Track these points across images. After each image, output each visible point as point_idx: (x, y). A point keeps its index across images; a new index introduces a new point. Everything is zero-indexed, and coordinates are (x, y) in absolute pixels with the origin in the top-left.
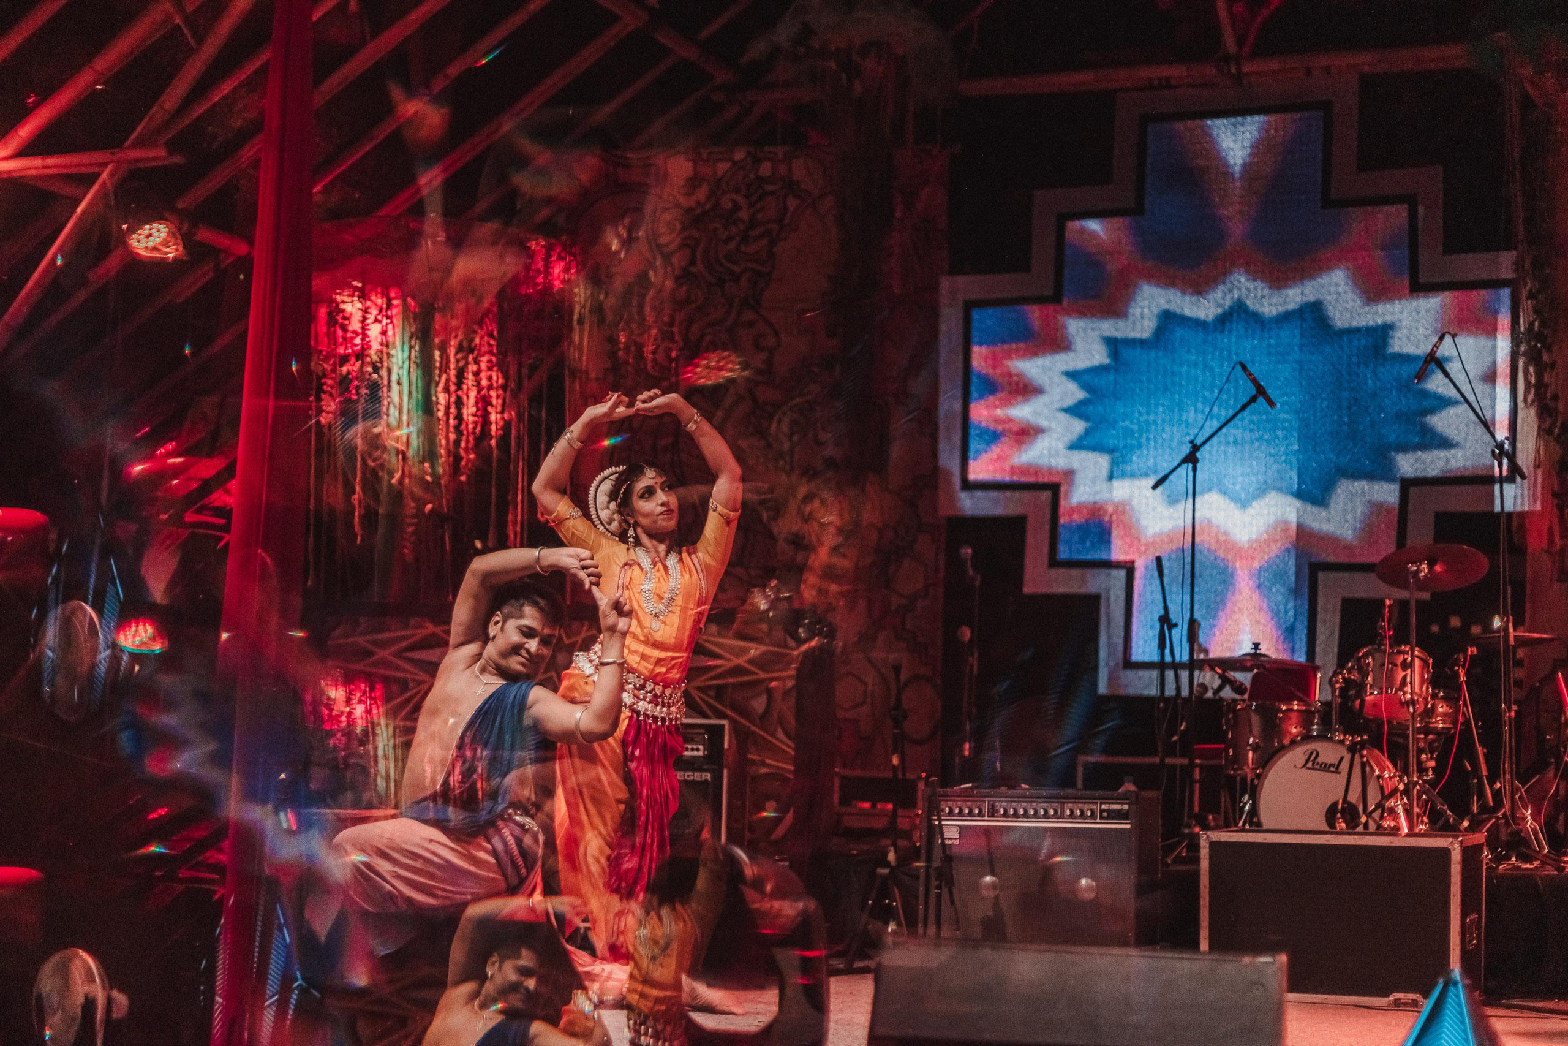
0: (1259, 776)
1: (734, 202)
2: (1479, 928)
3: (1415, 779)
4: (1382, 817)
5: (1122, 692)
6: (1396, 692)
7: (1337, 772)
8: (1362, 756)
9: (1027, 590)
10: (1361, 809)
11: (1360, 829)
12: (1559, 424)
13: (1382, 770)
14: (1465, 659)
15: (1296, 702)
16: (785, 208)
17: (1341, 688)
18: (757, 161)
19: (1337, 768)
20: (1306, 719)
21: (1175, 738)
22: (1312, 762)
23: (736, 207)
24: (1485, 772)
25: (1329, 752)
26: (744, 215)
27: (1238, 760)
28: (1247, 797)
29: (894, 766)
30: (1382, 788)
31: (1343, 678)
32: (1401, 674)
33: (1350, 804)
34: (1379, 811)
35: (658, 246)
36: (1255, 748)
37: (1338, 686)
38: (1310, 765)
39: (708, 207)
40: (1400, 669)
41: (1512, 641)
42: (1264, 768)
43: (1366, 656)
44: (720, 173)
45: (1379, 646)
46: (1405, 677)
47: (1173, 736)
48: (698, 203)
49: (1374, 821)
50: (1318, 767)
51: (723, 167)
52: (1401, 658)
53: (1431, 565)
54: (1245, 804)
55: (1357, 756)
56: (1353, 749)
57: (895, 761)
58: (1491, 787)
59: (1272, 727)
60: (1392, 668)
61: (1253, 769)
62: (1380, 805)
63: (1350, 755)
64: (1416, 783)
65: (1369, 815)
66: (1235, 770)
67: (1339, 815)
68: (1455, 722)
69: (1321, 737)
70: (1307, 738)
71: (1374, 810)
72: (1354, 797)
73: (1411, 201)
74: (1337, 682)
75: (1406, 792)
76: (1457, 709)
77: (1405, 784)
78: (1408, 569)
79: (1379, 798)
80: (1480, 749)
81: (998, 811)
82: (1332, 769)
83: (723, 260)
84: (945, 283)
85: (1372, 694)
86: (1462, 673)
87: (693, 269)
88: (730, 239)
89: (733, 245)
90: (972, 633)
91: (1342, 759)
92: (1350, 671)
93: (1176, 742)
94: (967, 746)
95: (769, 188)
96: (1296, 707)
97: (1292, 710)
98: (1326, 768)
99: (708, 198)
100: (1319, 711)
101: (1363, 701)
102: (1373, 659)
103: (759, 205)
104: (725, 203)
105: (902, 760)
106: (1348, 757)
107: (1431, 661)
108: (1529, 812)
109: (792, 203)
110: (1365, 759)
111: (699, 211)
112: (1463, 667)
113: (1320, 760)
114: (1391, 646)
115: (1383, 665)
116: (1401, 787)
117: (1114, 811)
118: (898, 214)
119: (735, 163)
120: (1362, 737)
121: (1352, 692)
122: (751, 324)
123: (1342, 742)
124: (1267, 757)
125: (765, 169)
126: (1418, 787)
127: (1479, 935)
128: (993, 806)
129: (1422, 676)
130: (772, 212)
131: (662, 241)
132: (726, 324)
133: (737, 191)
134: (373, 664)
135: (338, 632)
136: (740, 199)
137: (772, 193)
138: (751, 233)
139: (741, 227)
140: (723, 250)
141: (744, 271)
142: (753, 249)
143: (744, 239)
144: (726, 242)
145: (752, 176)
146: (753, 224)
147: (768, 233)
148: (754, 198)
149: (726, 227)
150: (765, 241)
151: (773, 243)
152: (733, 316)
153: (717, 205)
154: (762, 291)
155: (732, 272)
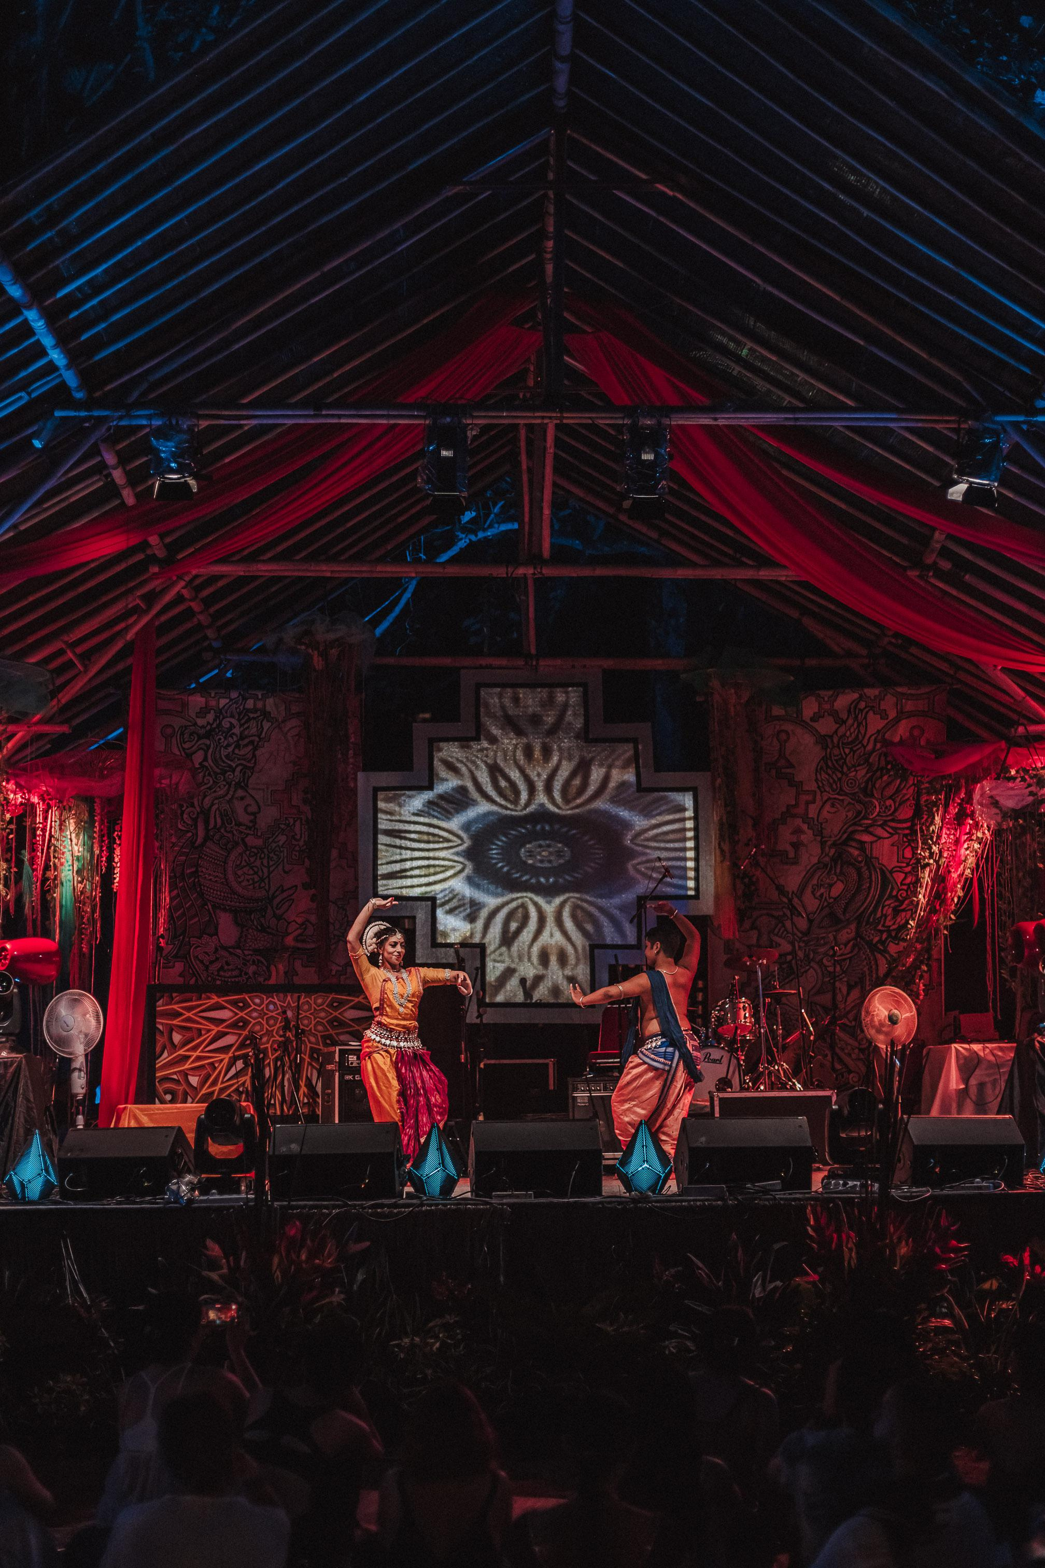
1: (231, 723)
7: (720, 1063)
16: (262, 728)
18: (245, 699)
19: (720, 1061)
23: (232, 726)
26: (237, 731)
33: (728, 1079)
35: (184, 749)
39: (214, 726)
40: (742, 1010)
43: (724, 1003)
44: (221, 706)
48: (208, 723)
50: (711, 1061)
51: (223, 702)
56: (727, 1051)
73: (634, 742)
83: (224, 758)
87: (206, 763)
88: (228, 745)
89: (230, 749)
91: (722, 1056)
95: (252, 715)
98: (714, 1061)
99: (215, 720)
102: (729, 1006)
104: (226, 724)
109: (266, 725)
111: (209, 727)
113: (711, 1058)
115: (734, 1008)
119: (231, 700)
122: (242, 798)
125: (250, 704)
130: (254, 731)
131: (186, 746)
132: (227, 798)
133: (232, 716)
134: (183, 1021)
135: (160, 1002)
136: (234, 721)
137: (254, 718)
138: (242, 743)
139: (235, 739)
140: (224, 752)
141: (237, 766)
142: (242, 752)
143: (238, 746)
144: (226, 747)
145: (241, 707)
146: (242, 738)
147: (252, 742)
148: (243, 721)
149: (225, 738)
150: (251, 747)
151: (255, 749)
152: (231, 793)
153: (220, 725)
154: (249, 777)
155: (230, 766)
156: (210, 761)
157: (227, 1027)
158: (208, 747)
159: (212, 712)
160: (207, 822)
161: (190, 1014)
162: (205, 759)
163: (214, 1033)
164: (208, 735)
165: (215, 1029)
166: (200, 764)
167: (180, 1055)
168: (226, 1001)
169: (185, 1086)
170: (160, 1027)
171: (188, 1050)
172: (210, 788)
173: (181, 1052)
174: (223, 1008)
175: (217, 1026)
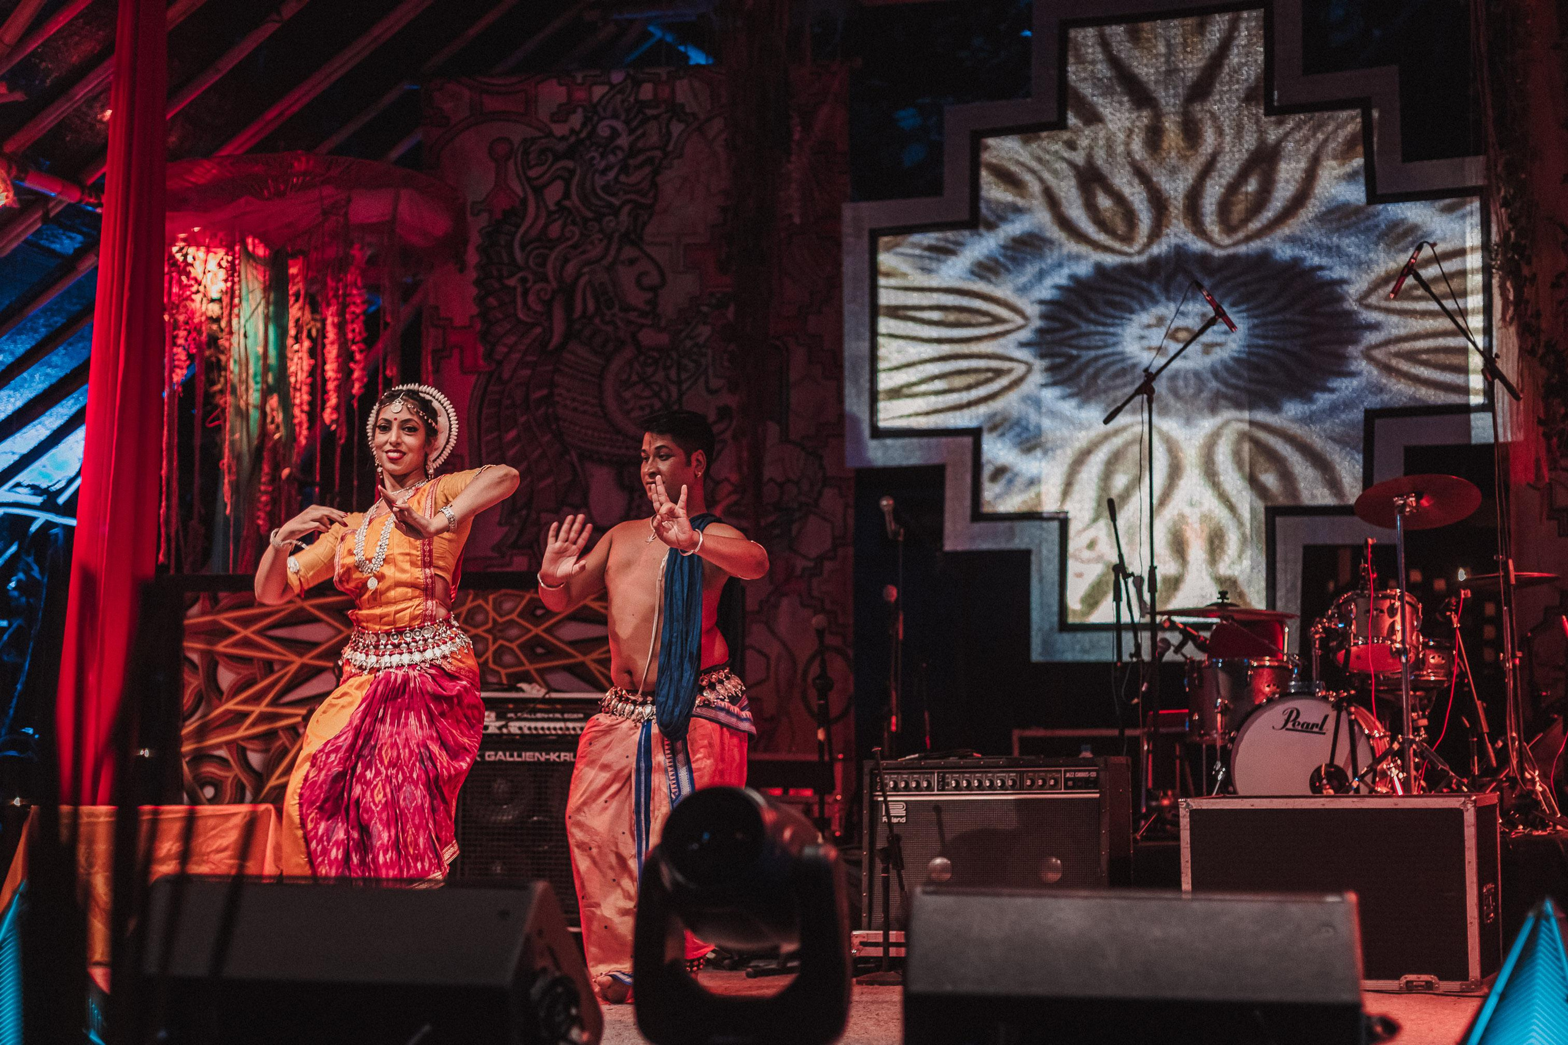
0: (1232, 740)
1: (613, 129)
2: (1495, 900)
3: (1411, 737)
4: (1374, 781)
5: (1058, 658)
6: (1383, 641)
7: (1321, 732)
8: (1350, 714)
9: (949, 546)
10: (1350, 773)
11: (1352, 793)
12: (1542, 344)
13: (1371, 730)
14: (1458, 603)
15: (1267, 658)
16: (669, 133)
17: (1321, 639)
18: (637, 84)
19: (1321, 728)
20: (1281, 675)
21: (1136, 701)
22: (1292, 722)
23: (615, 134)
24: (1486, 729)
25: (1311, 710)
26: (623, 141)
27: (1206, 724)
28: (1219, 764)
29: (820, 741)
30: (1372, 749)
31: (1323, 628)
32: (1388, 621)
33: (1337, 768)
34: (1370, 776)
35: (529, 179)
36: (1225, 710)
37: (1317, 636)
38: (1290, 725)
39: (583, 135)
40: (1386, 615)
41: (1513, 581)
42: (1238, 730)
43: (1347, 602)
44: (595, 99)
45: (1363, 589)
46: (1393, 625)
47: (1133, 699)
48: (572, 131)
49: (1367, 785)
50: (1299, 728)
51: (599, 91)
52: (1387, 603)
53: (1419, 498)
54: (1218, 772)
55: (1344, 714)
56: (1338, 706)
57: (821, 735)
58: (1493, 745)
59: (1241, 686)
60: (1377, 616)
61: (1224, 734)
62: (1372, 769)
63: (1335, 713)
64: (1413, 741)
65: (1362, 778)
66: (1202, 736)
67: (1325, 781)
68: (1449, 674)
69: (1299, 694)
70: (1285, 695)
71: (1367, 773)
72: (1341, 760)
73: (1364, 105)
74: (1317, 632)
75: (1401, 754)
76: (1450, 659)
77: (1399, 743)
78: (1394, 503)
79: (1370, 761)
80: (1478, 703)
81: (948, 784)
82: (1315, 729)
83: (599, 191)
84: (848, 211)
85: (1356, 644)
86: (1455, 619)
87: (567, 203)
88: (608, 169)
89: (611, 175)
90: (898, 593)
91: (1326, 717)
92: (1330, 619)
93: (1138, 704)
94: (894, 719)
95: (650, 112)
96: (1267, 663)
97: (1264, 666)
98: (1308, 728)
99: (584, 125)
100: (1297, 665)
101: (1348, 652)
102: (1356, 605)
103: (639, 132)
104: (603, 131)
105: (828, 735)
106: (1333, 714)
107: (1420, 605)
108: (1537, 773)
109: (677, 128)
110: (1353, 717)
111: (573, 139)
112: (1456, 613)
113: (1301, 720)
114: (1376, 590)
115: (1368, 611)
116: (1396, 746)
117: (1080, 779)
118: (796, 137)
119: (612, 86)
120: (1348, 692)
121: (1334, 644)
122: (632, 262)
123: (1325, 698)
124: (1239, 720)
125: (647, 91)
126: (1414, 746)
127: (1496, 907)
128: (944, 778)
129: (1412, 624)
130: (654, 139)
131: (532, 173)
132: (605, 263)
133: (615, 116)
134: (235, 645)
135: (195, 609)
136: (619, 125)
137: (655, 117)
138: (631, 162)
139: (620, 155)
140: (600, 181)
141: (623, 204)
142: (633, 179)
143: (624, 169)
144: (604, 172)
145: (632, 99)
146: (633, 152)
147: (650, 161)
148: (635, 123)
149: (603, 156)
150: (647, 170)
151: (656, 172)
152: (613, 252)
153: (593, 133)
154: (645, 224)
155: (610, 205)
156: (575, 197)
157: (319, 657)
158: (572, 172)
159: (580, 110)
160: (569, 308)
161: (247, 633)
162: (567, 195)
163: (293, 668)
164: (571, 153)
165: (297, 662)
166: (558, 203)
167: (228, 711)
168: (320, 607)
169: (237, 770)
170: (195, 657)
171: (244, 702)
172: (574, 247)
173: (230, 705)
174: (314, 620)
175: (301, 655)
